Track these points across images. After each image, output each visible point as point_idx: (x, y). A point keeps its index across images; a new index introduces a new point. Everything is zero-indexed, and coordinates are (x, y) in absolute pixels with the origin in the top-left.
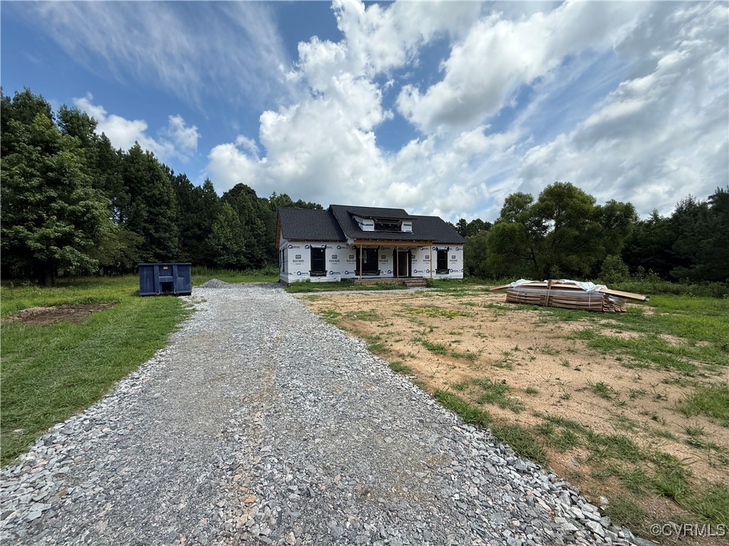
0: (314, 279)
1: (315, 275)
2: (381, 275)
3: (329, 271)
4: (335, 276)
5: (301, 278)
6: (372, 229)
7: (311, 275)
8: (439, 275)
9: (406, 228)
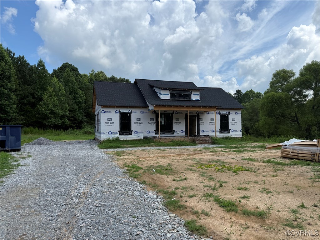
0: (122, 138)
1: (123, 134)
2: (175, 134)
3: (134, 131)
4: (138, 135)
5: (111, 137)
6: (168, 97)
7: (120, 134)
8: (222, 134)
9: (195, 97)
